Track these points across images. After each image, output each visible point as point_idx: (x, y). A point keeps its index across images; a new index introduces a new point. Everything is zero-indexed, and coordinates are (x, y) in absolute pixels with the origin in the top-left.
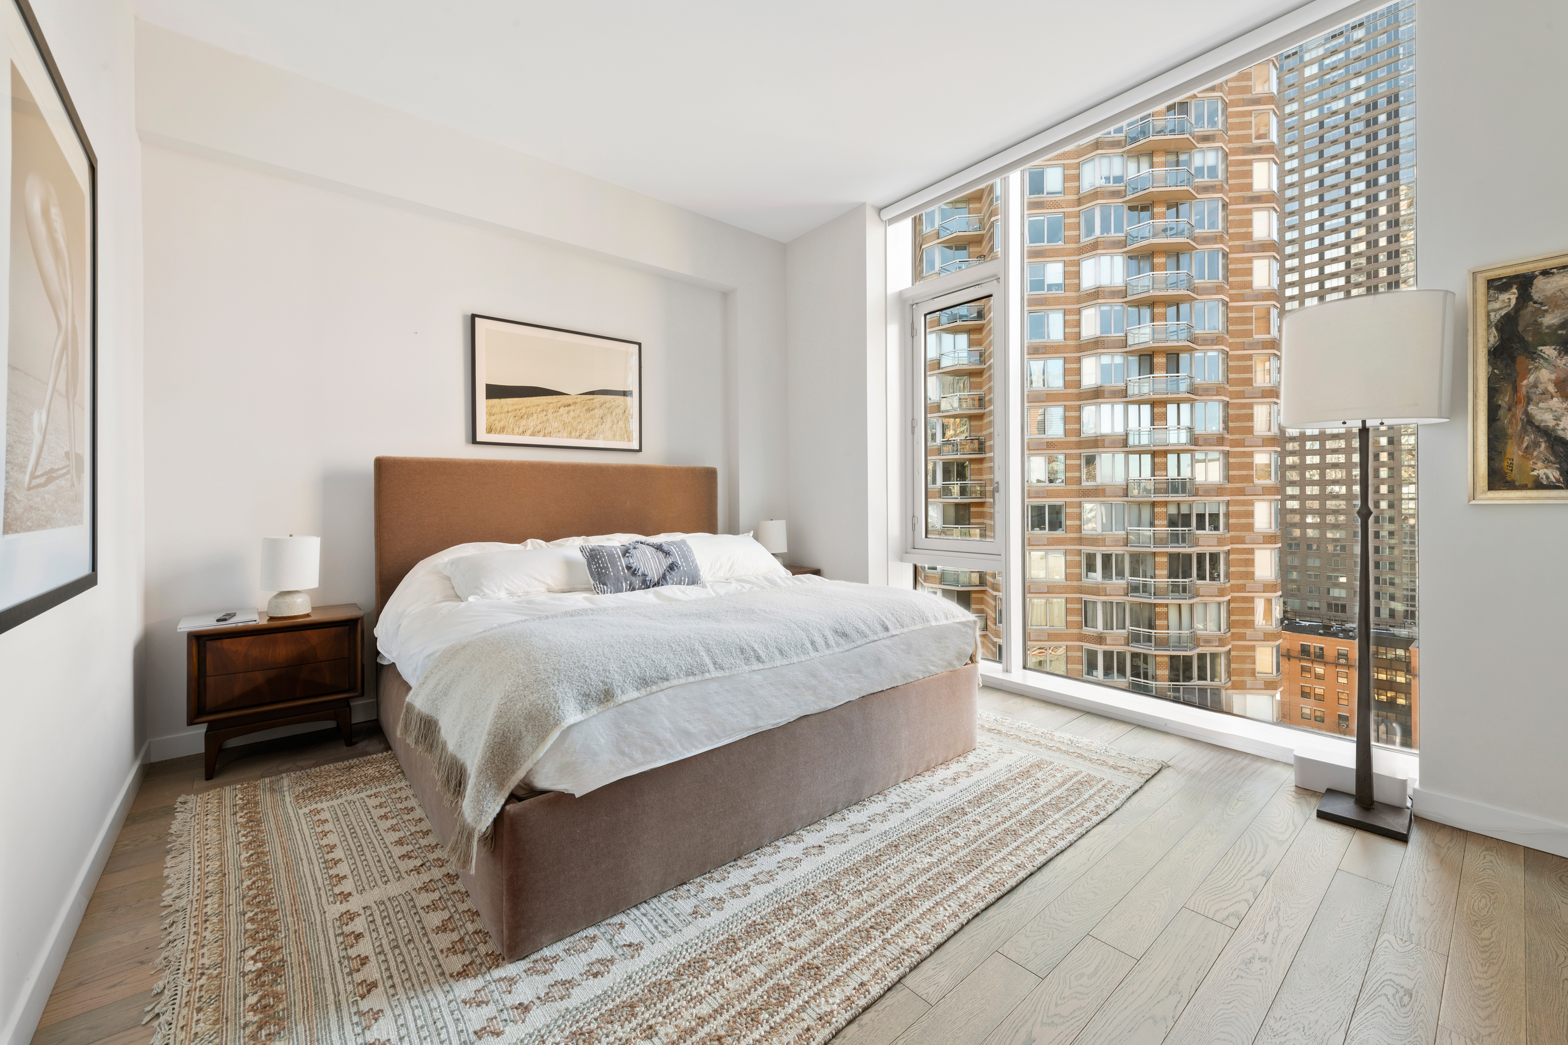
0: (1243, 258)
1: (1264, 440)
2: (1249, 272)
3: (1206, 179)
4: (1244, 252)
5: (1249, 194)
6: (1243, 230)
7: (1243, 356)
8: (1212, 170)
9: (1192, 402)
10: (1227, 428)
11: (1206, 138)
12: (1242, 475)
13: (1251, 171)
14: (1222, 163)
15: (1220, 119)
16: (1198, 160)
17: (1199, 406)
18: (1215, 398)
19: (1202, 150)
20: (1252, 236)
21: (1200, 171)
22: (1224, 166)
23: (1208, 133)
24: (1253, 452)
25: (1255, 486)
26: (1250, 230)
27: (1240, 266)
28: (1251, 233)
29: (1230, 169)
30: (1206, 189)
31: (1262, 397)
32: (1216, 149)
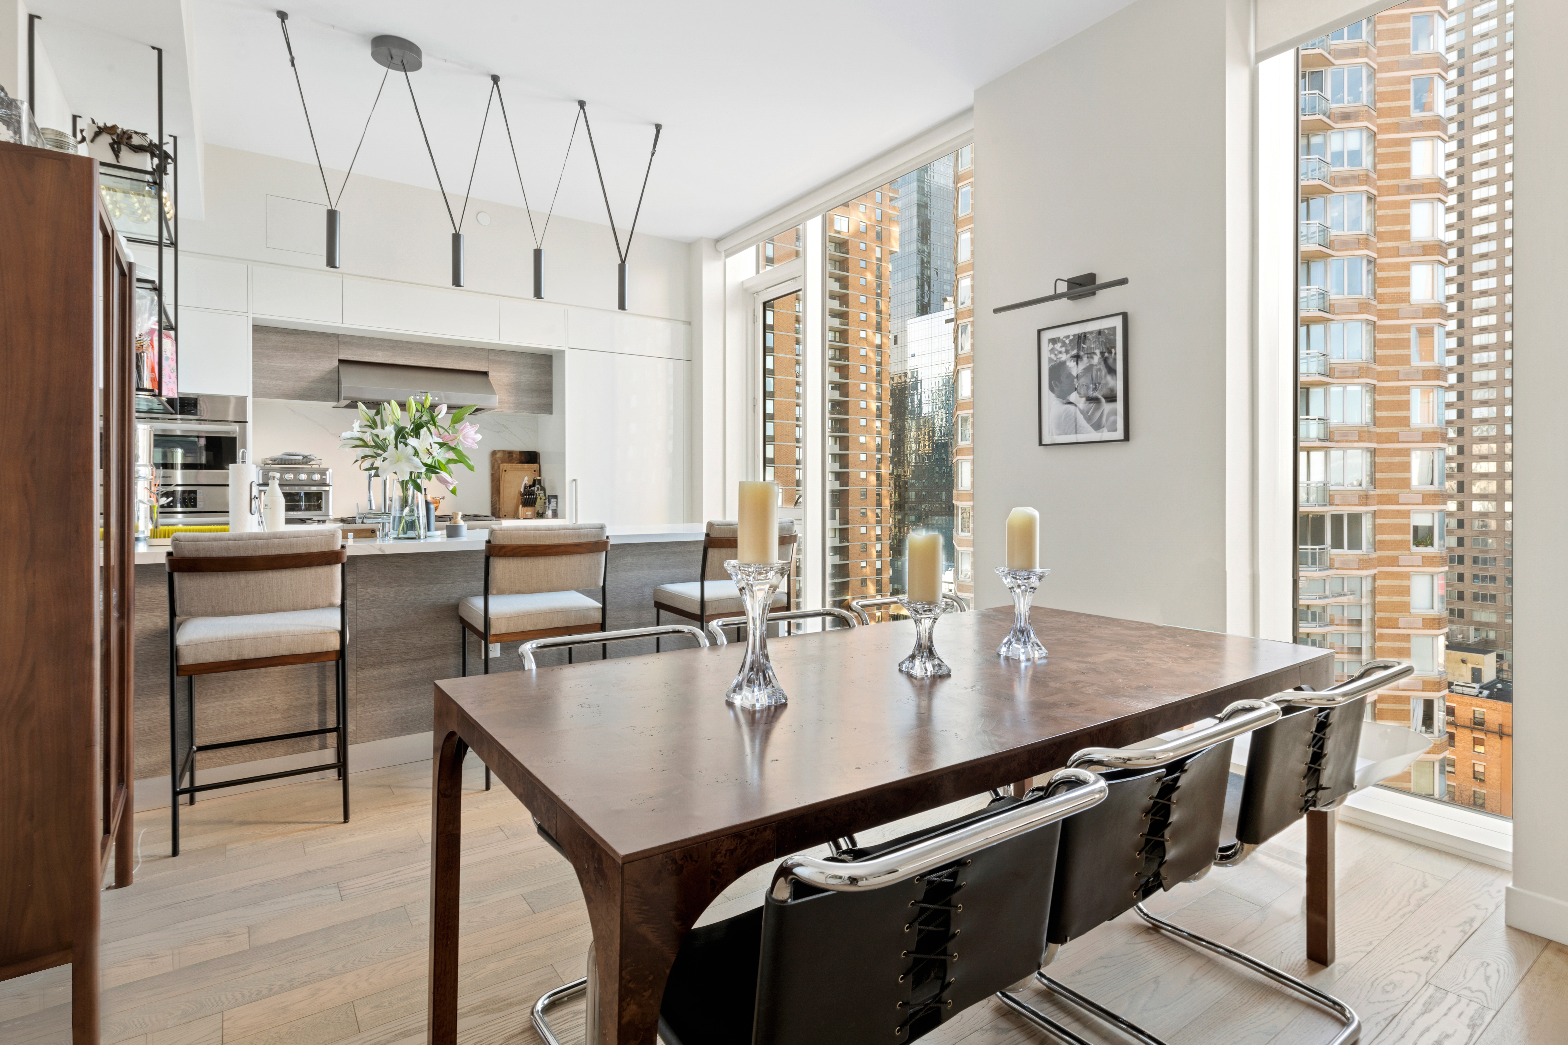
0: (1397, 263)
1: (1424, 496)
2: (1406, 281)
3: (1346, 167)
4: (1398, 256)
5: (1406, 182)
6: (1398, 228)
7: (1397, 388)
8: (1355, 156)
9: (1326, 449)
10: (1373, 481)
11: (1346, 117)
12: (1395, 541)
13: (1409, 153)
14: (1368, 144)
15: (1365, 89)
16: (1335, 142)
17: (1335, 454)
18: (1356, 444)
19: (1342, 131)
20: (1409, 236)
21: (1338, 156)
22: (1371, 148)
23: (1348, 110)
24: (1409, 511)
25: (1411, 554)
26: (1407, 228)
27: (1393, 274)
28: (1409, 231)
29: (1379, 151)
30: (1346, 180)
31: (1423, 441)
32: (1360, 129)
